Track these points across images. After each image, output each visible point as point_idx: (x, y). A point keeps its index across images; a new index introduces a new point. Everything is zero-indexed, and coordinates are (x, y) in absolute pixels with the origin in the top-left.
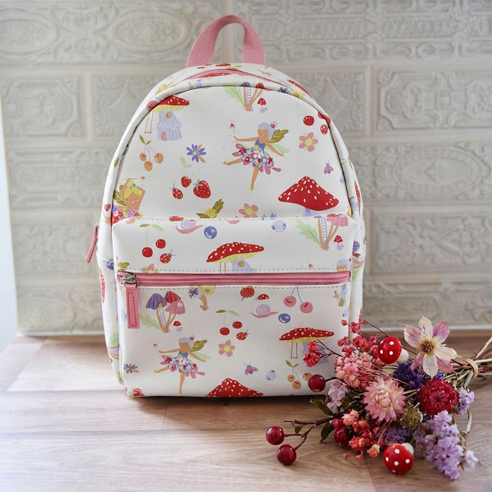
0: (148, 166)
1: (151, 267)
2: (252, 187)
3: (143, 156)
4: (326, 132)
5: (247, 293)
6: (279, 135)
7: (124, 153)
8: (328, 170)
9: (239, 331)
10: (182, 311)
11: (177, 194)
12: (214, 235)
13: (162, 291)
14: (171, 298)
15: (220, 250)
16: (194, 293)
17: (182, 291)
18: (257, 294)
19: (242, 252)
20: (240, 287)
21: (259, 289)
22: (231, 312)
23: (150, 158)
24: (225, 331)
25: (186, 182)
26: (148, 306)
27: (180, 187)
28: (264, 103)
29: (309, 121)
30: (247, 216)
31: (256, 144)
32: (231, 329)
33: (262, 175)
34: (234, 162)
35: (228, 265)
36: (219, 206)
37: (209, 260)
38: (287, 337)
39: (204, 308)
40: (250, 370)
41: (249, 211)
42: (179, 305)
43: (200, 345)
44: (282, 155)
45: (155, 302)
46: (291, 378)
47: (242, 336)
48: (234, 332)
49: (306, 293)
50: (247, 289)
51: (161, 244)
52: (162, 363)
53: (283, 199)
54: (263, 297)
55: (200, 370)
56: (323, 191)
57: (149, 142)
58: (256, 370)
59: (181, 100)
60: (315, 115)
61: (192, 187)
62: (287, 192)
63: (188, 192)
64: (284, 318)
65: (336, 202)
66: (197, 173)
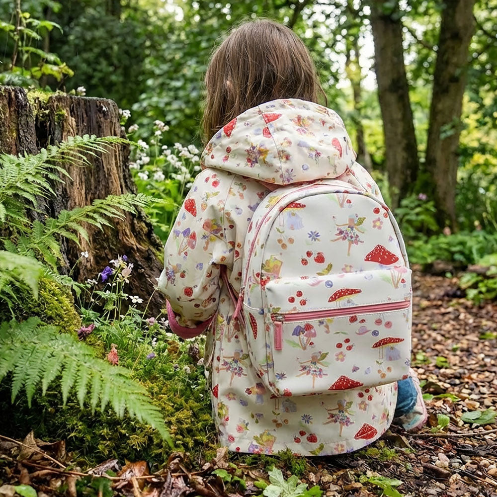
0: (284, 246)
1: (295, 309)
2: (349, 254)
3: (280, 241)
4: (387, 217)
5: (353, 320)
6: (361, 221)
7: (267, 240)
8: (391, 239)
9: (348, 344)
10: (314, 335)
11: (305, 262)
12: (331, 286)
13: (302, 323)
14: (308, 327)
15: (335, 294)
16: (321, 323)
17: (314, 322)
18: (359, 320)
19: (349, 294)
20: (348, 317)
21: (360, 316)
22: (342, 333)
23: (285, 242)
24: (339, 346)
25: (309, 254)
26: (293, 335)
27: (305, 257)
28: (350, 202)
29: (377, 211)
30: (347, 272)
31: (349, 227)
32: (343, 343)
33: (354, 245)
34: (338, 239)
35: (341, 303)
36: (330, 267)
37: (330, 301)
38: (377, 345)
39: (327, 332)
40: (355, 369)
41: (348, 269)
42: (313, 331)
43: (324, 356)
44: (363, 233)
45: (298, 331)
46: (379, 371)
47: (349, 348)
48: (345, 345)
49: (387, 316)
50: (352, 317)
51: (300, 294)
52: (301, 370)
53: (367, 260)
54: (363, 321)
55: (324, 373)
56: (389, 253)
57: (283, 232)
58: (359, 369)
59: (299, 204)
60: (380, 207)
61: (312, 257)
62: (369, 255)
63: (311, 260)
64: (375, 333)
65: (397, 259)
66: (316, 248)
